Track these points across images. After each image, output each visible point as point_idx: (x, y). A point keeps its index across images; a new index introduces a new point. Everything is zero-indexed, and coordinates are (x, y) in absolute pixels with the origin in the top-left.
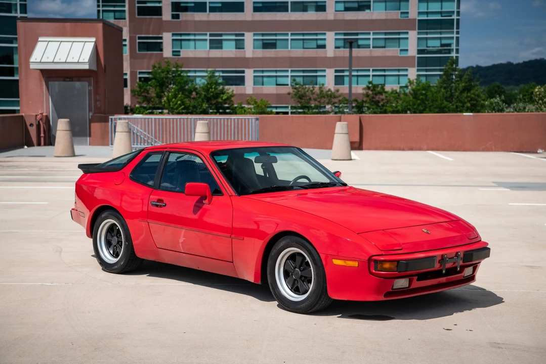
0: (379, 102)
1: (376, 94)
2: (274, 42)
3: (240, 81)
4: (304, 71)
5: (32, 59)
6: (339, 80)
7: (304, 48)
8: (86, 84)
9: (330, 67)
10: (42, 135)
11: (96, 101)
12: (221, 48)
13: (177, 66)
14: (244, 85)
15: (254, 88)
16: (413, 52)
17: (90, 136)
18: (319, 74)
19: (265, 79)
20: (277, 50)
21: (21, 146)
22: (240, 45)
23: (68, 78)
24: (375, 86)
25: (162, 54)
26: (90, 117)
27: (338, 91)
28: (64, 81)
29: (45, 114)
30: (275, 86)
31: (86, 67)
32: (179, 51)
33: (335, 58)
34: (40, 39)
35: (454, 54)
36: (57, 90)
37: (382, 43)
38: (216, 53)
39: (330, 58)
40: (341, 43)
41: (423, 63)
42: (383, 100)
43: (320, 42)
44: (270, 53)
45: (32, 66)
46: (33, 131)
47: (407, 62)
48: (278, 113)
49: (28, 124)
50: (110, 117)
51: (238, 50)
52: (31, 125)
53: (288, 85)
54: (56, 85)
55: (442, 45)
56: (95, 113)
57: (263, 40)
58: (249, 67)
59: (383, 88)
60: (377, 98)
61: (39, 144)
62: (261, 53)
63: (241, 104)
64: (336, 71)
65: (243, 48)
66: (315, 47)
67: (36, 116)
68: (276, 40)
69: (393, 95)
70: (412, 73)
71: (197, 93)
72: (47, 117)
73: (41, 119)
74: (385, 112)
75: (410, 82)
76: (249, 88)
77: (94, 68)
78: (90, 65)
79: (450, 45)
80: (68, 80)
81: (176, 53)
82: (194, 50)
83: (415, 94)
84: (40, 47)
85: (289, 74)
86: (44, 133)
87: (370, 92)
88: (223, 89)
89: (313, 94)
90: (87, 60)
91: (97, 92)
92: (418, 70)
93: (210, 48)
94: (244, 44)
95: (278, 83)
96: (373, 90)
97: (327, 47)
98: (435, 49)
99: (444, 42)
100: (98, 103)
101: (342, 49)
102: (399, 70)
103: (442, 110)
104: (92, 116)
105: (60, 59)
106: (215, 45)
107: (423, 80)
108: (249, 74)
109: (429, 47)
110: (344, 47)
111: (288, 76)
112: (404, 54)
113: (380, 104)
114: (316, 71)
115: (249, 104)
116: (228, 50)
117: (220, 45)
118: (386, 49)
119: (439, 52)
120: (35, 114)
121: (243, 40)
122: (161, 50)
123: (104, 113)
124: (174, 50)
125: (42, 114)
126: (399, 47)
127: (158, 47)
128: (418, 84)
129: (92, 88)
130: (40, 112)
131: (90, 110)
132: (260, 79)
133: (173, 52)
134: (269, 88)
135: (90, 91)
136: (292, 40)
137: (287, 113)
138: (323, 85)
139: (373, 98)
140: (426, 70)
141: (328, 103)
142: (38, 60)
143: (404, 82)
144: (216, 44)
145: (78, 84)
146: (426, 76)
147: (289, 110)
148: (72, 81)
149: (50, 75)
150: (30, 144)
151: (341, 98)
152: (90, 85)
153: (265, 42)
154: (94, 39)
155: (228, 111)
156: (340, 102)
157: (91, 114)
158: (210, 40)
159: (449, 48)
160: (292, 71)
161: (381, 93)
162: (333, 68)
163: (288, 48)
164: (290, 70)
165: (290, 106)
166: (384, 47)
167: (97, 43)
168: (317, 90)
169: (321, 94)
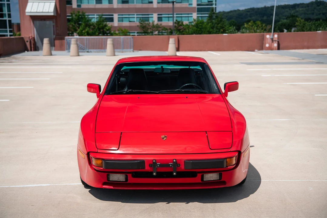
0: (180, 29)
1: (179, 26)
3: (112, 20)
4: (142, 15)
5: (26, 11)
6: (160, 19)
7: (142, 3)
8: (52, 22)
9: (155, 12)
10: (32, 46)
12: (101, 3)
14: (113, 22)
15: (118, 24)
16: (195, 5)
17: (54, 46)
18: (150, 16)
19: (124, 19)
20: (130, 4)
21: (24, 51)
22: (110, 1)
24: (179, 22)
25: (72, 7)
26: (54, 38)
27: (161, 24)
28: (41, 21)
29: (33, 36)
30: (128, 22)
31: (52, 14)
32: (80, 5)
33: (158, 8)
34: (29, 1)
35: (214, 6)
36: (38, 25)
38: (99, 6)
39: (155, 8)
41: (199, 10)
42: (182, 29)
44: (126, 6)
45: (27, 14)
46: (28, 44)
47: (192, 10)
49: (26, 41)
50: (65, 37)
51: (110, 4)
52: (27, 41)
53: (134, 22)
54: (38, 23)
55: (209, 2)
56: (56, 36)
58: (115, 13)
59: (182, 23)
60: (180, 28)
61: (31, 50)
62: (121, 6)
64: (158, 15)
65: (113, 3)
66: (147, 2)
67: (29, 37)
69: (186, 26)
70: (195, 16)
72: (34, 38)
73: (32, 39)
74: (184, 34)
75: (194, 20)
76: (116, 23)
77: (55, 15)
78: (54, 13)
79: (212, 2)
80: (43, 20)
81: (79, 6)
82: (87, 4)
83: (197, 26)
84: (29, 5)
85: (135, 16)
86: (33, 45)
87: (177, 25)
88: (106, 24)
89: (149, 26)
90: (52, 11)
91: (57, 26)
92: (198, 14)
93: (96, 3)
94: (112, 1)
95: (130, 21)
96: (178, 24)
97: (153, 2)
98: (205, 4)
100: (57, 31)
101: (161, 4)
102: (188, 14)
103: (210, 33)
105: (40, 11)
106: (98, 2)
107: (200, 18)
108: (116, 17)
109: (203, 2)
110: (162, 3)
111: (134, 17)
112: (190, 6)
113: (181, 31)
114: (148, 15)
116: (105, 4)
118: (182, 4)
119: (207, 5)
120: (28, 36)
122: (71, 4)
123: (61, 36)
125: (32, 36)
126: (188, 2)
128: (198, 21)
129: (54, 24)
130: (30, 35)
131: (54, 34)
132: (121, 19)
133: (78, 5)
134: (126, 23)
135: (53, 26)
138: (154, 21)
139: (178, 28)
140: (201, 14)
141: (157, 30)
142: (30, 11)
143: (191, 20)
145: (48, 22)
146: (201, 17)
147: (136, 34)
148: (45, 21)
149: (35, 18)
150: (28, 51)
151: (162, 28)
152: (53, 23)
154: (54, 1)
156: (163, 30)
157: (54, 36)
160: (137, 15)
161: (181, 25)
162: (157, 13)
163: (134, 3)
164: (136, 14)
165: (136, 32)
166: (181, 3)
167: (56, 3)
168: (151, 24)
169: (153, 26)
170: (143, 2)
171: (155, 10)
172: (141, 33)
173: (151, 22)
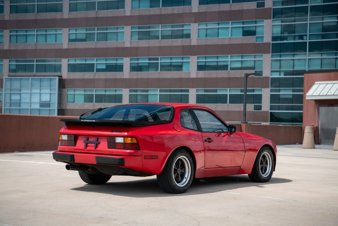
5: (308, 94)
23: (330, 105)
28: (329, 106)
29: (316, 126)
34: (316, 83)
36: (324, 112)
45: (307, 98)
54: (323, 109)
72: (317, 128)
80: (331, 106)
84: (314, 87)
105: (323, 94)
142: (311, 95)
145: (336, 108)
148: (333, 106)
149: (321, 103)
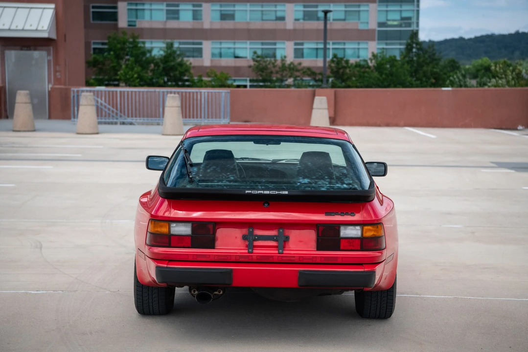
0: (343, 75)
1: (340, 68)
2: (232, 12)
3: (199, 52)
4: (263, 44)
6: (299, 53)
7: (262, 20)
8: (44, 53)
9: (289, 39)
11: (56, 71)
12: (178, 18)
13: (134, 37)
14: (201, 56)
15: (212, 61)
16: (373, 24)
17: (50, 109)
18: (278, 46)
19: (223, 52)
20: (235, 21)
22: (196, 16)
24: (339, 60)
25: (116, 25)
26: (50, 89)
27: (300, 64)
28: (22, 50)
30: (233, 59)
31: (46, 35)
32: (135, 22)
33: (294, 31)
35: (414, 28)
36: (13, 59)
37: (342, 16)
38: (172, 24)
39: (290, 30)
40: (300, 15)
41: (383, 37)
43: (279, 14)
44: (228, 24)
47: (368, 35)
48: (238, 86)
50: (73, 89)
51: (195, 21)
53: (246, 57)
54: (13, 54)
55: (403, 19)
56: (54, 84)
57: (221, 11)
58: (206, 39)
59: (347, 61)
62: (219, 24)
63: (200, 76)
64: (296, 44)
65: (201, 19)
66: (274, 18)
68: (234, 11)
70: (373, 47)
71: (155, 66)
72: (3, 89)
75: (373, 55)
76: (206, 61)
77: (54, 36)
78: (49, 33)
79: (410, 18)
80: (26, 48)
81: (131, 25)
82: (150, 20)
83: (379, 68)
85: (248, 46)
88: (182, 60)
89: (275, 67)
90: (46, 28)
91: (56, 63)
92: (378, 44)
93: (168, 18)
94: (201, 15)
95: (236, 55)
97: (287, 19)
98: (395, 23)
99: (405, 15)
100: (58, 74)
101: (302, 22)
102: (359, 43)
104: (51, 88)
105: (17, 27)
106: (172, 16)
108: (208, 47)
109: (390, 20)
110: (305, 19)
111: (246, 48)
112: (364, 27)
113: (344, 78)
114: (275, 44)
115: (209, 76)
116: (186, 21)
117: (176, 16)
118: (347, 22)
121: (201, 10)
122: (116, 20)
123: (65, 85)
124: (130, 19)
126: (359, 19)
127: (114, 17)
128: (382, 58)
129: (51, 58)
131: (49, 82)
132: (218, 51)
133: (129, 21)
134: (227, 61)
135: (49, 61)
136: (251, 11)
137: (245, 86)
138: (285, 57)
140: (388, 44)
141: (290, 77)
144: (173, 14)
145: (36, 54)
146: (386, 49)
147: (248, 84)
148: (30, 50)
151: (303, 72)
152: (49, 54)
153: (223, 12)
154: (53, 6)
155: (187, 83)
156: (303, 75)
157: (50, 86)
158: (167, 10)
159: (409, 21)
160: (251, 43)
162: (293, 40)
163: (247, 20)
164: (248, 42)
165: (248, 79)
166: (344, 20)
167: (56, 9)
168: (279, 63)
169: (284, 68)
170: (265, 17)
171: (288, 35)
172: (257, 81)
173: (279, 57)
